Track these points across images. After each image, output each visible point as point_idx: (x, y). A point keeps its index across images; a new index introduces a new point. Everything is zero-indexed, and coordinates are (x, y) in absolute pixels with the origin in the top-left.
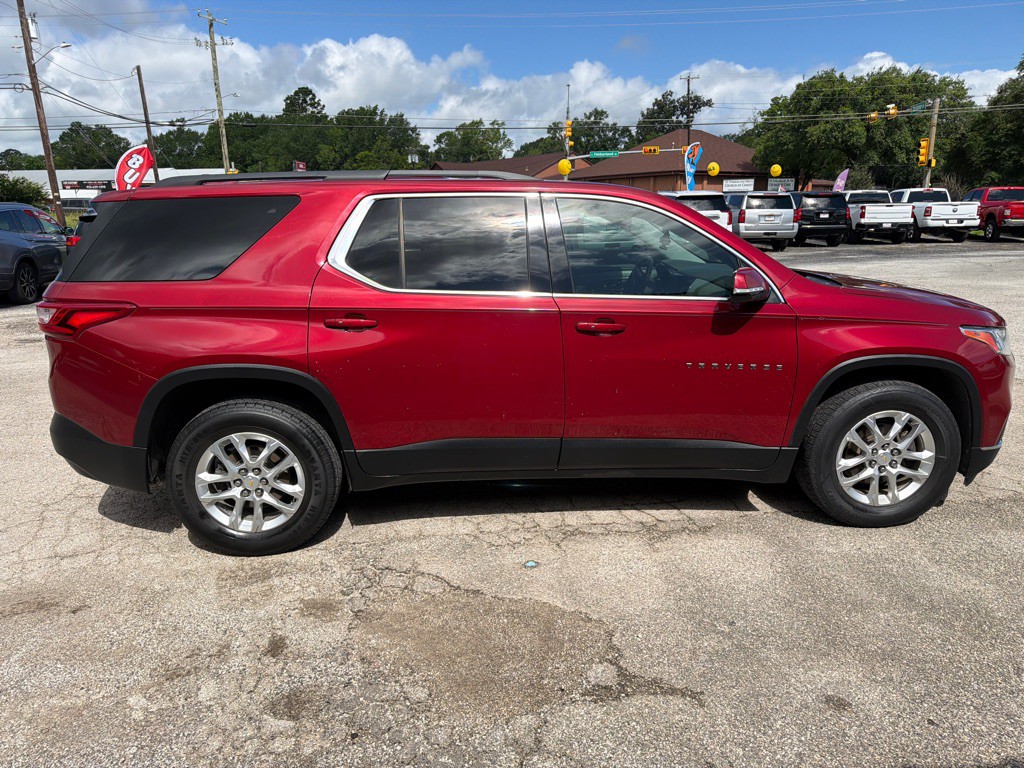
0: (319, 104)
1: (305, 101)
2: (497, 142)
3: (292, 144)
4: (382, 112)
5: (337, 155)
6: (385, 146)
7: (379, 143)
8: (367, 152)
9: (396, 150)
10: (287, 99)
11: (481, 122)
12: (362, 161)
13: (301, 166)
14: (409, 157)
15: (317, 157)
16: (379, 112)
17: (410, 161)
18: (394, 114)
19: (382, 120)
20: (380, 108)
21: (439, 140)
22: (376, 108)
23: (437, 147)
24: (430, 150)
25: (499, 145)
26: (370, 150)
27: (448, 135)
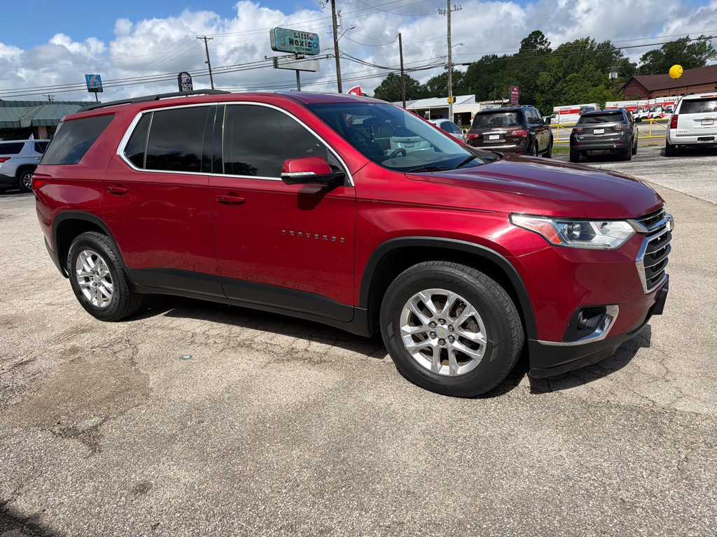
0: (546, 42)
1: (536, 41)
2: (702, 54)
3: (521, 74)
4: (592, 42)
5: (552, 79)
6: (592, 67)
7: (586, 66)
8: (575, 74)
9: (599, 70)
10: (523, 41)
11: (687, 39)
12: (570, 81)
13: (515, 89)
14: (610, 75)
15: (538, 81)
16: (590, 42)
17: (610, 78)
18: (602, 42)
19: (592, 48)
20: (591, 39)
21: (644, 58)
22: (588, 39)
23: (642, 64)
24: (637, 67)
25: (703, 57)
26: (577, 72)
27: (654, 53)
